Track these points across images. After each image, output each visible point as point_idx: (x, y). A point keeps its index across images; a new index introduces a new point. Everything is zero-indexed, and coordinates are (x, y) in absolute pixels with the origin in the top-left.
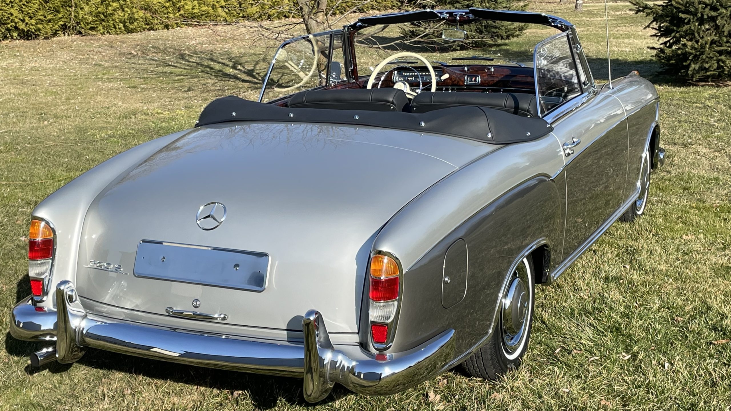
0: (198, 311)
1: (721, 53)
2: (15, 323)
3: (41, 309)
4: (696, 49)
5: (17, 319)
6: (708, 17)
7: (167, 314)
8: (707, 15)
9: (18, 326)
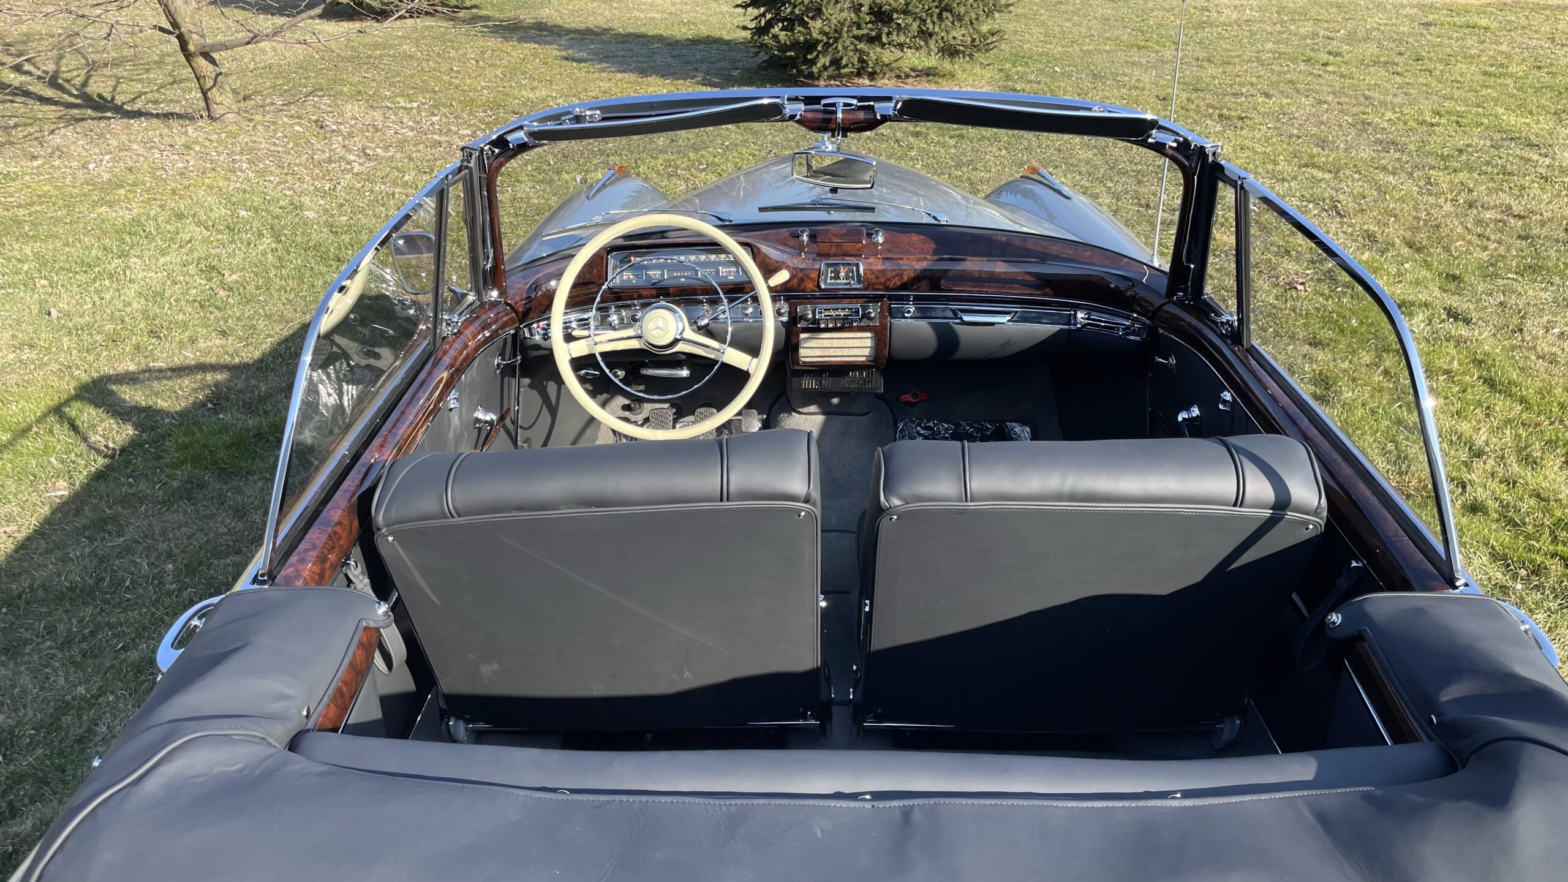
1: (858, 38)
4: (826, 34)
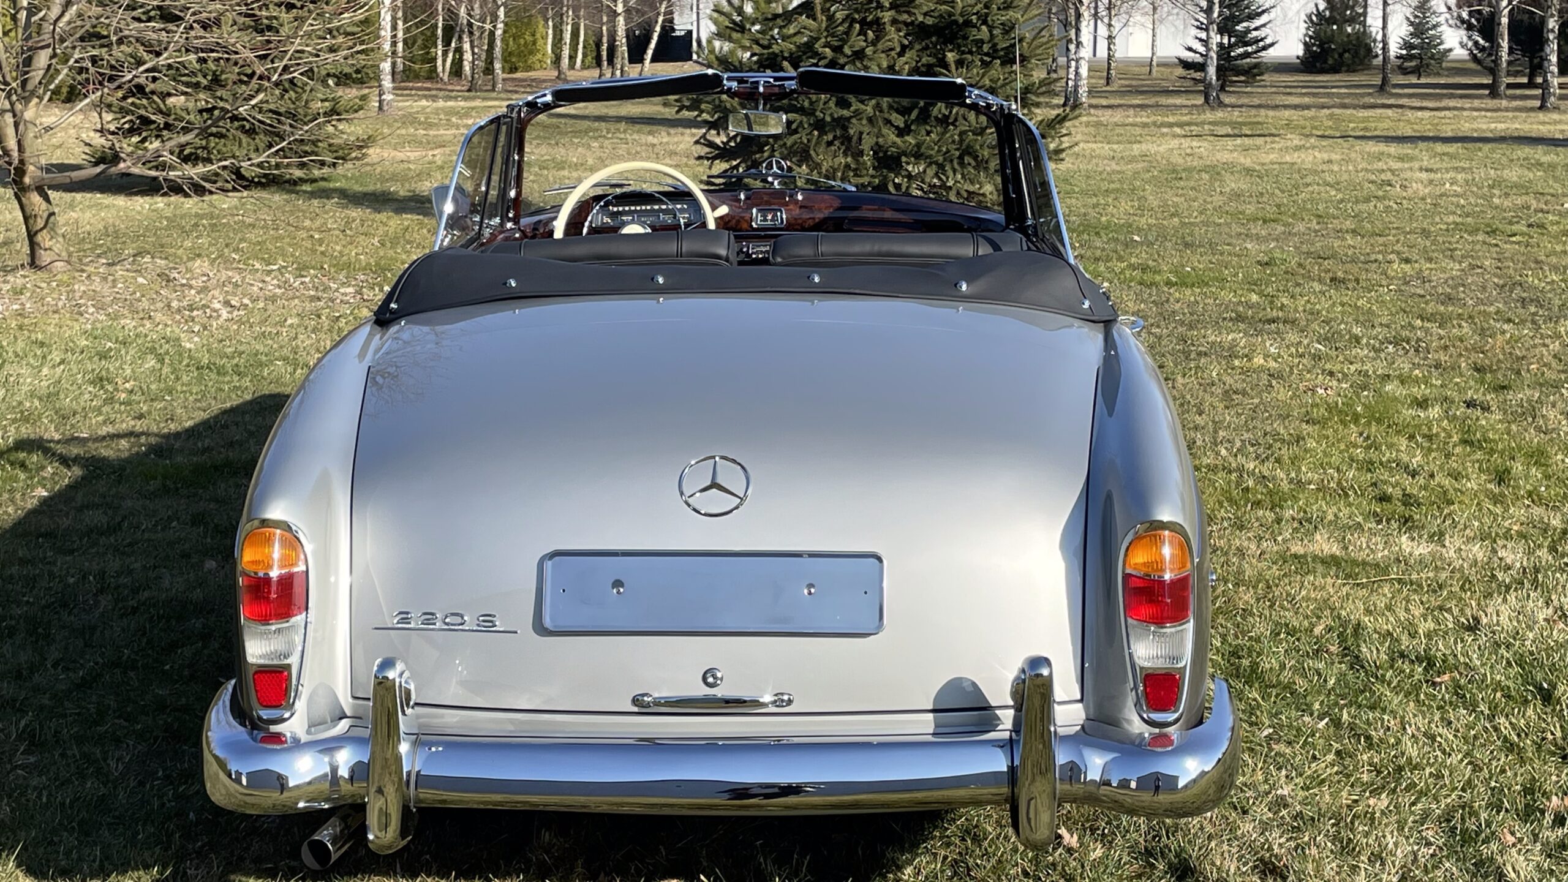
0: (719, 692)
2: (230, 776)
3: (277, 738)
5: (233, 767)
6: (833, 119)
7: (636, 709)
8: (831, 115)
9: (238, 781)
